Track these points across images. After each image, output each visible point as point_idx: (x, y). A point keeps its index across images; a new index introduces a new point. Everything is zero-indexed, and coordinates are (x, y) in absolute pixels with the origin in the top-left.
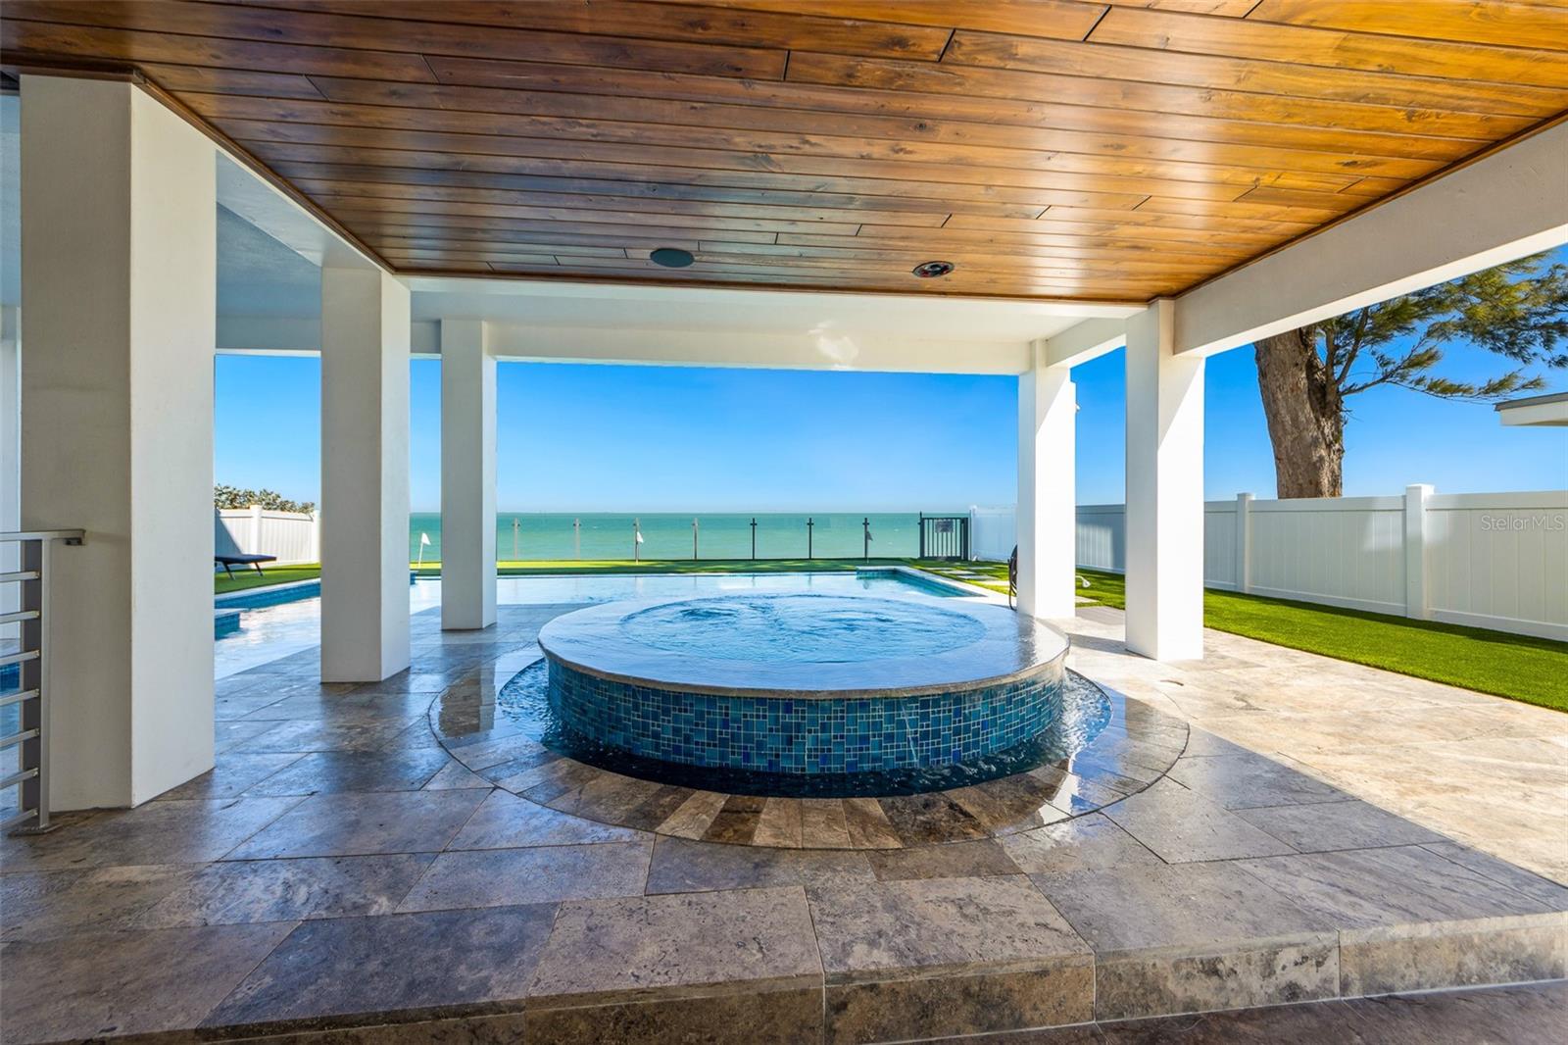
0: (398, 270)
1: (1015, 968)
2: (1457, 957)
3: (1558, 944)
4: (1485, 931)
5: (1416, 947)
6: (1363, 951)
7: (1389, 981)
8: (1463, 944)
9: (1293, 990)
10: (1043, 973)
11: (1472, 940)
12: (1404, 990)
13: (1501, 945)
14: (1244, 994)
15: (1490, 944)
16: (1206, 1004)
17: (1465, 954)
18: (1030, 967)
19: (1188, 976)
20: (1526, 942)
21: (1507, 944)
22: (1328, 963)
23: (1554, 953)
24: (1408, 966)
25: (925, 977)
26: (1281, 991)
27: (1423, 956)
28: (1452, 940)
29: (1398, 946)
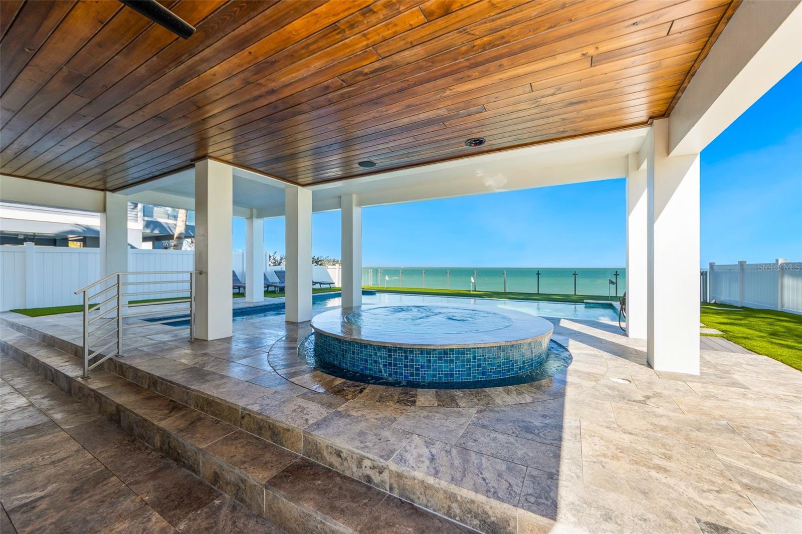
0: (303, 185)
1: (281, 425)
2: (448, 503)
3: (512, 524)
4: (464, 496)
5: (427, 487)
6: (400, 476)
7: (412, 497)
8: (452, 497)
9: (369, 479)
10: (288, 430)
11: (457, 497)
12: (418, 504)
13: (474, 507)
14: (350, 470)
15: (468, 504)
16: (337, 467)
17: (453, 503)
18: (285, 426)
19: (331, 453)
20: (490, 513)
21: (478, 509)
22: (384, 474)
23: (509, 528)
24: (421, 493)
25: (260, 417)
26: (365, 477)
27: (429, 492)
28: (445, 492)
29: (416, 481)
